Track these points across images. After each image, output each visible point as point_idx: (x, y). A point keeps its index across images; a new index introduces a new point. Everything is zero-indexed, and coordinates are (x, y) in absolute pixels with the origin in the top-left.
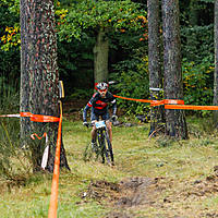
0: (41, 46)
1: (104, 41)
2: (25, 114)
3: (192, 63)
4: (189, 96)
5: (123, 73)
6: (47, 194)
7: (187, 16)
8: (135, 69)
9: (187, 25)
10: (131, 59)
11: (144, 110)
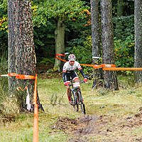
0: (23, 29)
1: (61, 26)
2: (12, 74)
3: (119, 41)
4: (118, 62)
5: (75, 48)
6: (29, 127)
7: (116, 10)
8: (82, 45)
9: (116, 16)
10: (79, 38)
11: (88, 71)
